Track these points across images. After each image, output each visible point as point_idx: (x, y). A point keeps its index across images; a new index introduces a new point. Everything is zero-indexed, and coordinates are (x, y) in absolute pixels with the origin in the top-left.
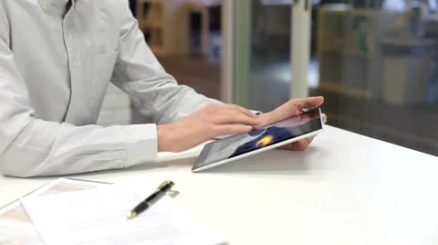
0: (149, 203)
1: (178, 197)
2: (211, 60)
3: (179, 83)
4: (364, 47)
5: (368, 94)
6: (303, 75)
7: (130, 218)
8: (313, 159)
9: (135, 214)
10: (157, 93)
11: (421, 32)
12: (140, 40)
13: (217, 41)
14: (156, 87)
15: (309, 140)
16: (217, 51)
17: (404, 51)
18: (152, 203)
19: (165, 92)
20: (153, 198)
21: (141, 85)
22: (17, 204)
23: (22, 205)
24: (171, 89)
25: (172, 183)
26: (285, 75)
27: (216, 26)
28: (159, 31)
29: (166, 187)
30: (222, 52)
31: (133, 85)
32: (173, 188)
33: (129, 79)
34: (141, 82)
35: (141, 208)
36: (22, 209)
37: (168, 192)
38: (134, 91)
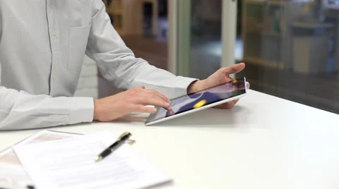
0: (112, 150)
1: (135, 144)
2: (160, 39)
3: (136, 57)
4: (278, 29)
5: (281, 66)
6: (231, 51)
7: (97, 161)
8: (239, 116)
9: (101, 157)
10: (119, 63)
11: (322, 18)
12: (107, 21)
13: (165, 24)
14: (119, 59)
15: (235, 102)
16: (164, 33)
17: (309, 32)
18: (115, 149)
19: (125, 62)
20: (115, 145)
21: (107, 56)
22: (10, 150)
23: (14, 152)
24: (130, 60)
25: (129, 134)
26: (217, 50)
27: (164, 13)
28: (120, 17)
29: (125, 137)
30: (168, 34)
31: (101, 56)
32: (131, 138)
33: (98, 51)
34: (108, 54)
35: (106, 153)
36: (13, 154)
37: (126, 141)
38: (101, 61)
